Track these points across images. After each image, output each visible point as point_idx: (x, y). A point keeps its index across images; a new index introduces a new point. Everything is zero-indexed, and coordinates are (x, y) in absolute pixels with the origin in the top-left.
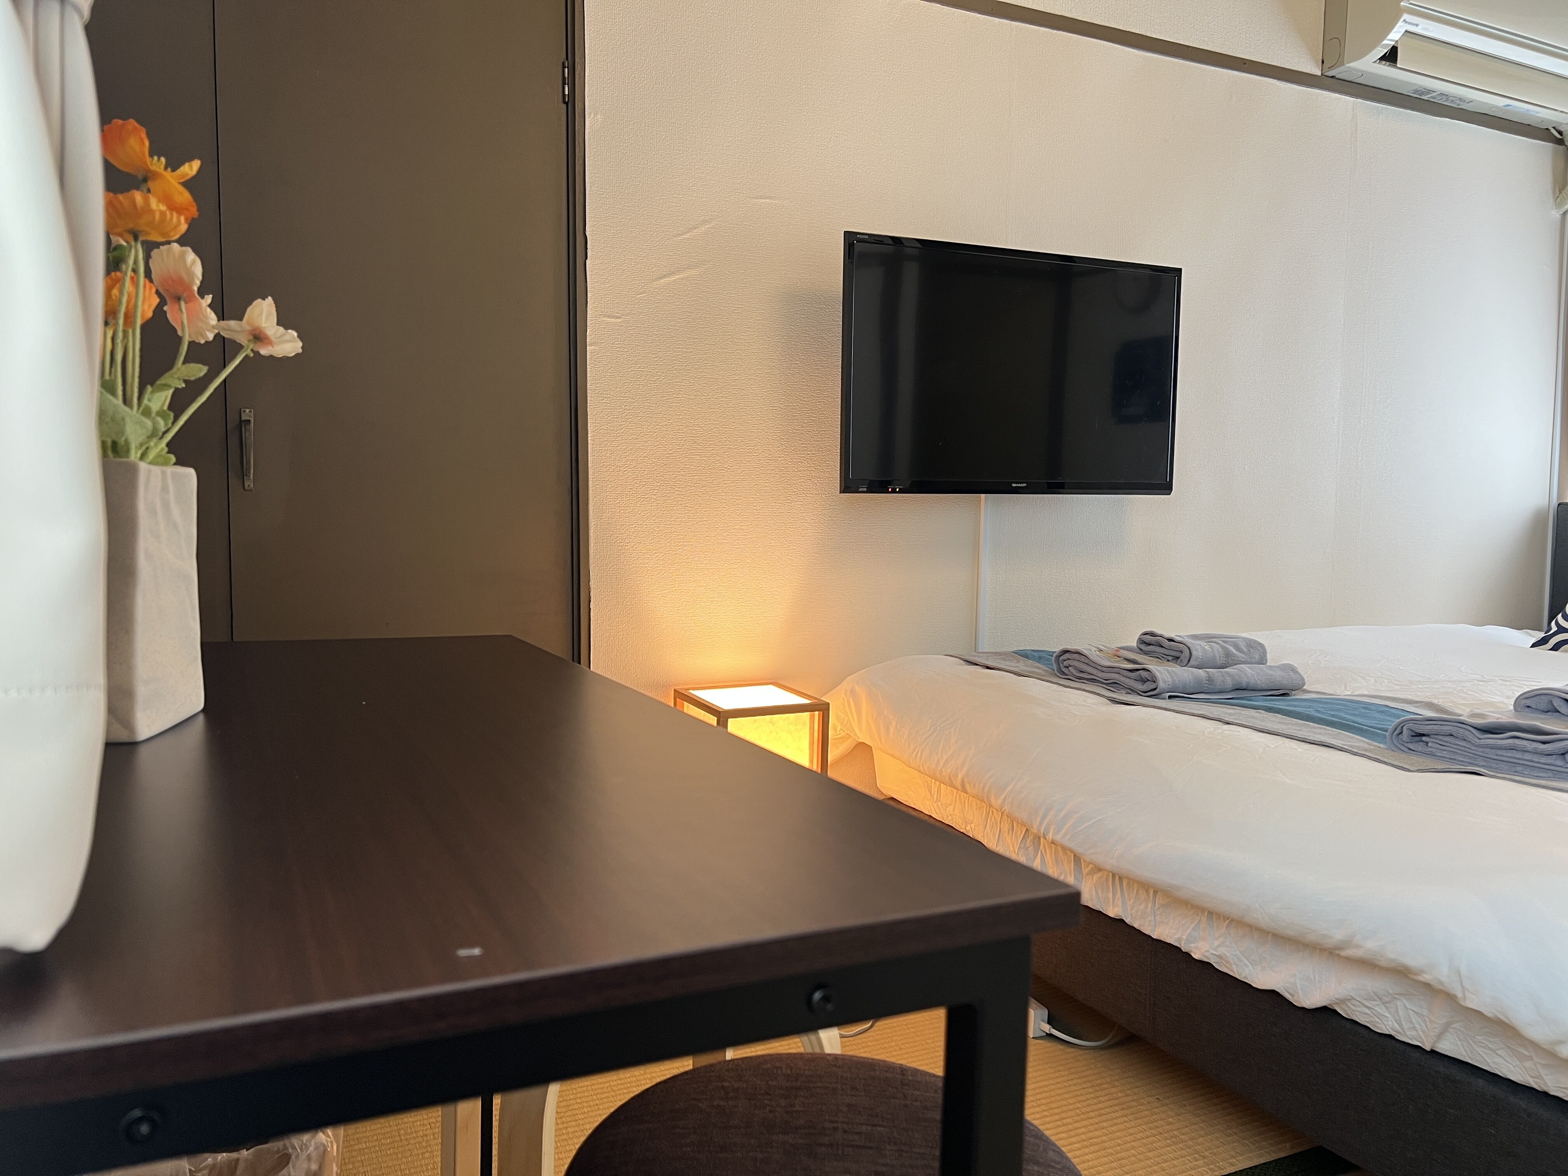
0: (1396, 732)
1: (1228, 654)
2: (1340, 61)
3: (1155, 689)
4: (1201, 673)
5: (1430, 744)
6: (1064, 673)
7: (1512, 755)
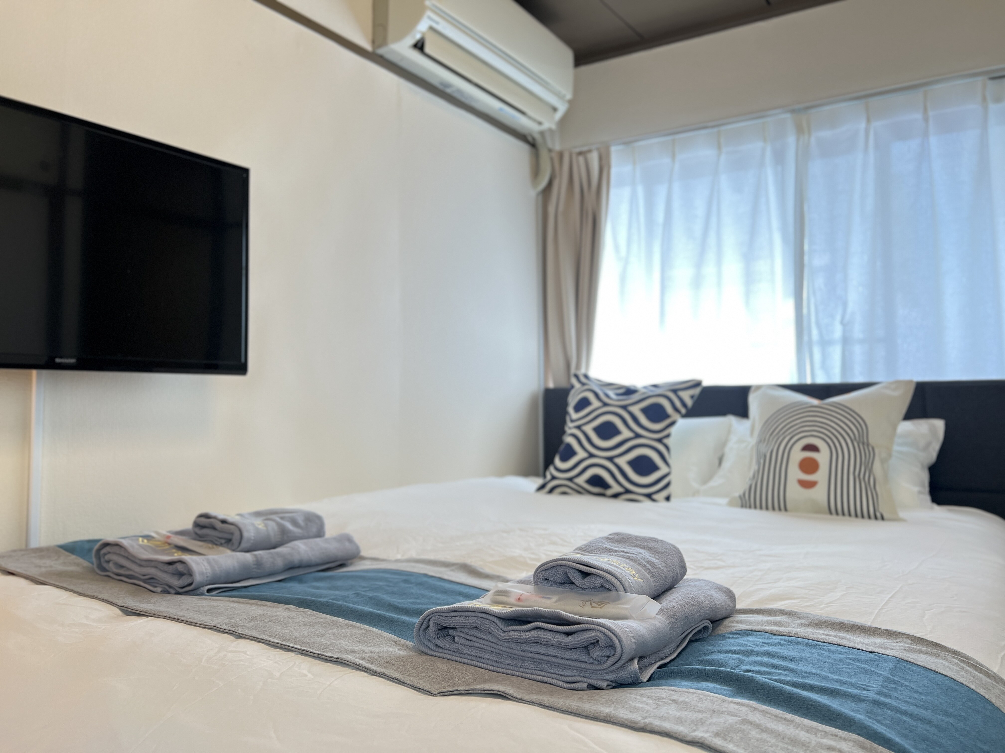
0: (424, 626)
1: (283, 531)
2: (384, 42)
3: (190, 584)
4: (248, 557)
5: (456, 639)
6: (104, 569)
7: (536, 650)
